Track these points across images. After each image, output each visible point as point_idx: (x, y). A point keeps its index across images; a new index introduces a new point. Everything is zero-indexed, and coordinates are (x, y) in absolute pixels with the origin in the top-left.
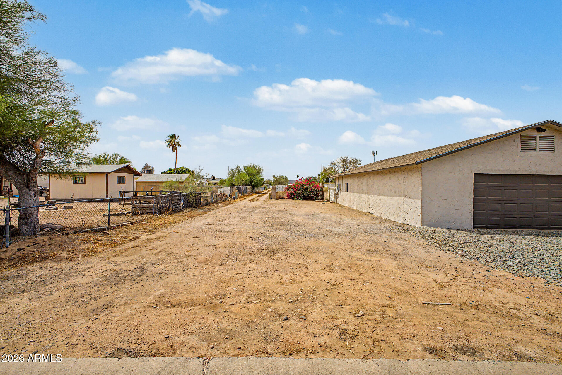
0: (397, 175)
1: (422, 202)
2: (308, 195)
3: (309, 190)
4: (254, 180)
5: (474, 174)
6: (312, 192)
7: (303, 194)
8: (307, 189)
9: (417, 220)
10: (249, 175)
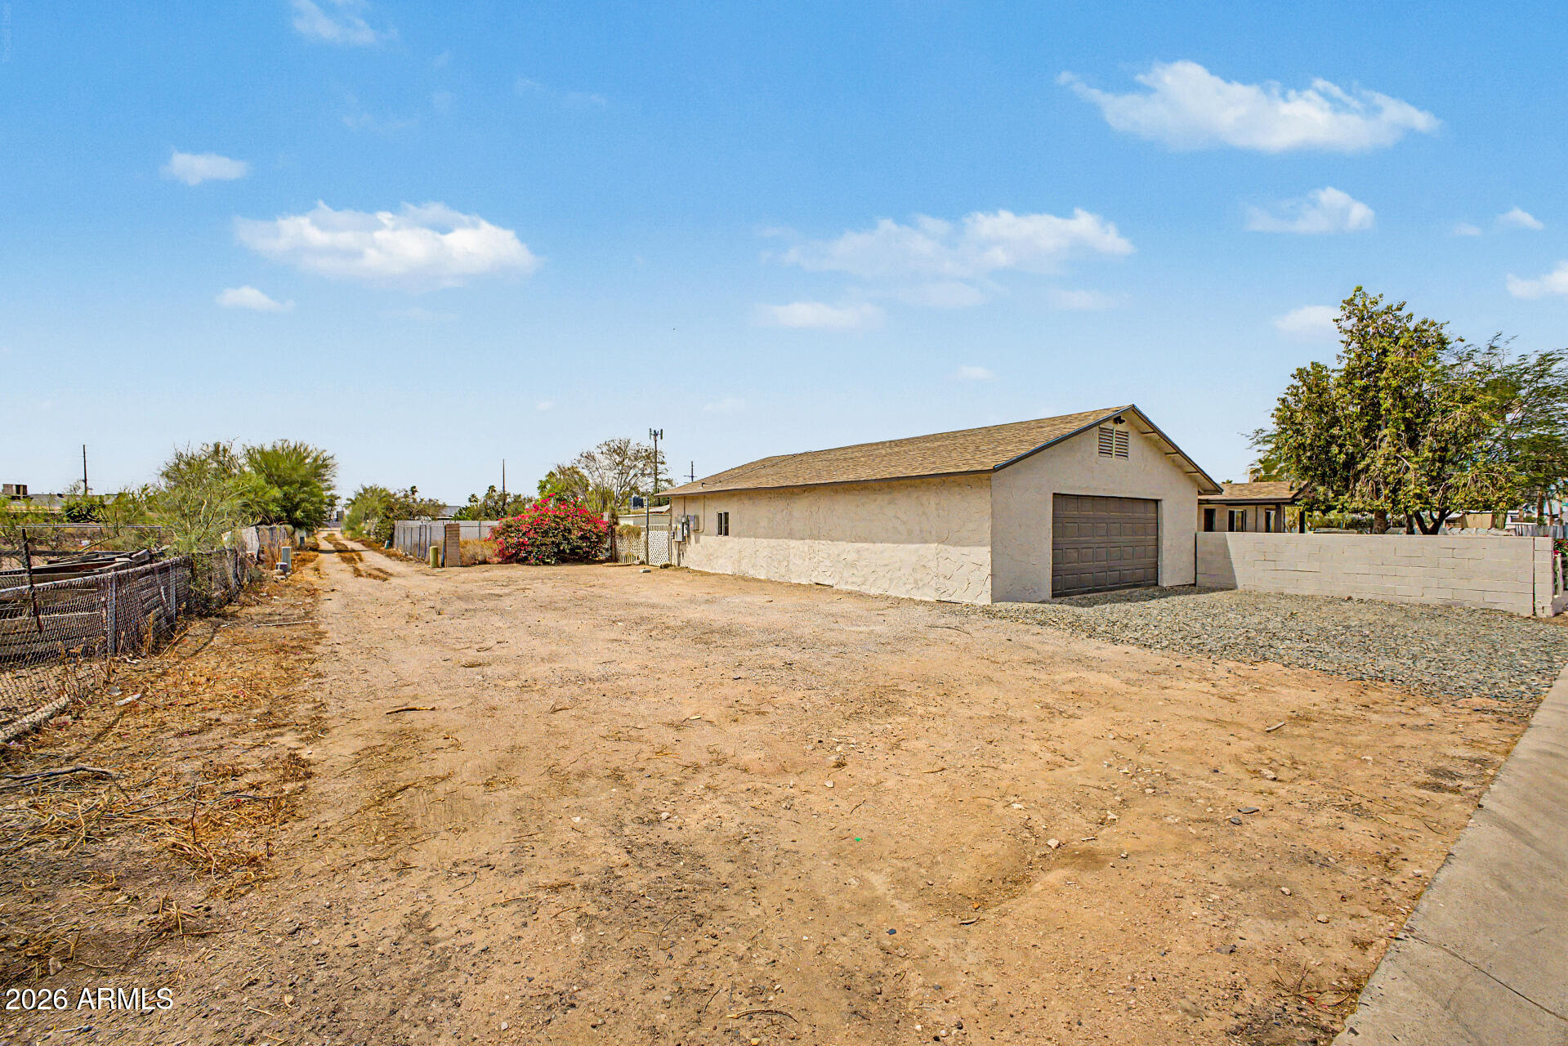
0: (915, 495)
1: (992, 552)
2: (572, 550)
3: (576, 533)
4: (302, 500)
5: (1054, 494)
6: (583, 538)
7: (558, 545)
8: (570, 532)
9: (979, 590)
10: (274, 479)
